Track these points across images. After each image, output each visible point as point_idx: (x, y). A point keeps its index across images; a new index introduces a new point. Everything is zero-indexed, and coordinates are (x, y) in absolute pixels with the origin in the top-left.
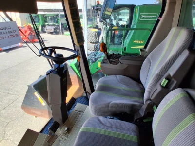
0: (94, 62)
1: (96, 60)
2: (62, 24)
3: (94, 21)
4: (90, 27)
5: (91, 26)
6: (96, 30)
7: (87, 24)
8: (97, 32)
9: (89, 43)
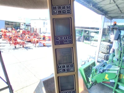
0: (102, 73)
1: (104, 71)
2: (84, 36)
3: (108, 36)
4: (104, 41)
5: (105, 39)
6: (109, 44)
7: (102, 38)
8: (109, 45)
9: (100, 53)
